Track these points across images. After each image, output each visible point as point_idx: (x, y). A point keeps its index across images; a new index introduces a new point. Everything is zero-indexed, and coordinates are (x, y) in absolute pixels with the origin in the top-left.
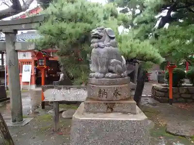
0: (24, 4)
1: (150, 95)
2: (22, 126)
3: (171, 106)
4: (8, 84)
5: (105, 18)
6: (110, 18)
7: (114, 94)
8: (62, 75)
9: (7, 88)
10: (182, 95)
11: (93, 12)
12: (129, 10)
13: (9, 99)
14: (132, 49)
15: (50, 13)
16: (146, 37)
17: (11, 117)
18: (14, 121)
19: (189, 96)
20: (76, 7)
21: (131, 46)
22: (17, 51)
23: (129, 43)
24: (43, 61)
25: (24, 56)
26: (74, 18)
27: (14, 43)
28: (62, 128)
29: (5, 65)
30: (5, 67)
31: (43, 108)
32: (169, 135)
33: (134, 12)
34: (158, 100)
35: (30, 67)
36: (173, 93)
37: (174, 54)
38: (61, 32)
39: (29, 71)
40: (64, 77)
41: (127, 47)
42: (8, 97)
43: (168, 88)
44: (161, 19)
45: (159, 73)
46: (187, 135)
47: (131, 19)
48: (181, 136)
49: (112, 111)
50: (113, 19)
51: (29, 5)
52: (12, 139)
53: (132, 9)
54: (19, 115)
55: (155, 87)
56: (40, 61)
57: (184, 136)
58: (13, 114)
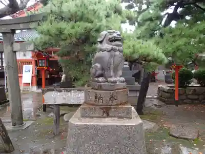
0: (22, 2)
1: (156, 97)
2: (22, 130)
3: (177, 107)
4: (8, 85)
5: (108, 16)
6: (113, 16)
7: (110, 99)
8: (64, 76)
9: (7, 89)
10: (189, 96)
11: (94, 10)
12: (135, 5)
13: (8, 101)
14: (134, 50)
15: (49, 12)
16: (152, 36)
17: (10, 120)
18: (14, 125)
19: (196, 97)
20: (76, 6)
21: (134, 46)
22: (15, 52)
23: (131, 43)
24: (43, 61)
25: (25, 55)
26: (74, 17)
27: (12, 43)
28: (63, 131)
29: (4, 65)
30: (4, 67)
31: (44, 110)
32: (171, 137)
33: (140, 8)
34: (164, 101)
35: (31, 67)
36: (180, 95)
37: (179, 54)
38: (61, 32)
39: (29, 71)
40: (66, 78)
41: (129, 47)
42: (8, 99)
43: (174, 89)
44: (167, 16)
45: (167, 73)
46: (190, 138)
47: (136, 16)
48: (184, 139)
49: (108, 116)
50: (117, 16)
51: (26, 3)
52: (12, 144)
53: (138, 5)
54: (19, 119)
55: (162, 87)
56: (40, 61)
57: (187, 139)
58: (12, 117)
